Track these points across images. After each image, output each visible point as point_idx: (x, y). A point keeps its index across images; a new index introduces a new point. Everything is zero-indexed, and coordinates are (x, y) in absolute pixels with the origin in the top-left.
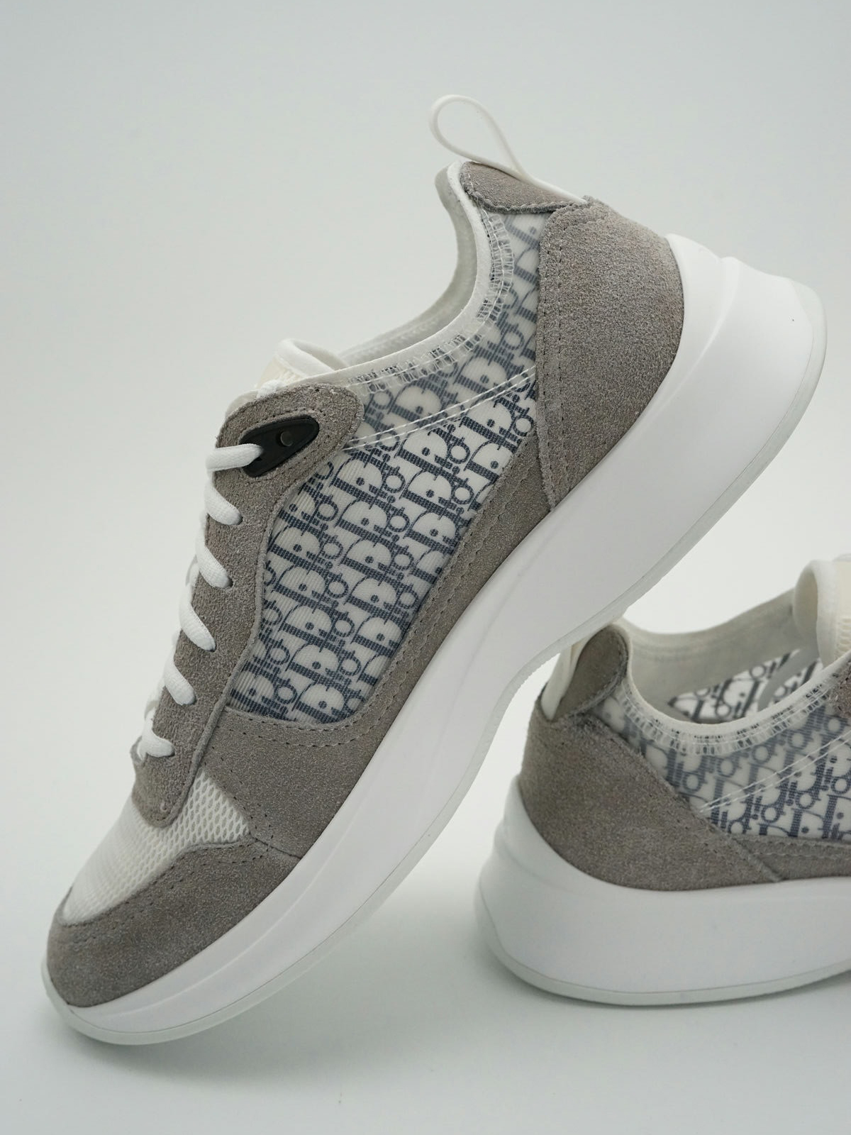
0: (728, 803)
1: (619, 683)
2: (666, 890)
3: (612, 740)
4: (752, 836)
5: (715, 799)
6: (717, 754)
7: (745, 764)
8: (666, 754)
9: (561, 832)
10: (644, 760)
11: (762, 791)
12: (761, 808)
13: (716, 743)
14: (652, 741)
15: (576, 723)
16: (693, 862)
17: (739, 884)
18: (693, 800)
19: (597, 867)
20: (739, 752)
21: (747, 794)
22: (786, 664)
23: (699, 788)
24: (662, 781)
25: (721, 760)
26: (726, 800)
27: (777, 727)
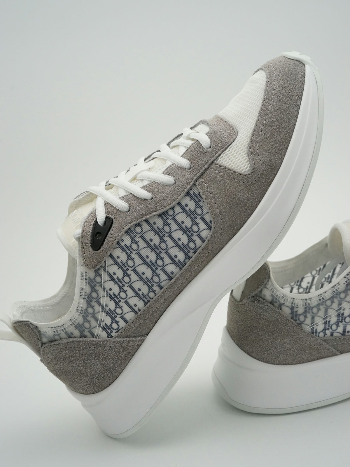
0: (317, 325)
1: (268, 281)
2: (296, 364)
3: (267, 305)
4: (328, 337)
5: (312, 324)
6: (311, 305)
7: (322, 308)
8: (290, 308)
9: (250, 346)
10: (281, 312)
11: (330, 318)
12: (330, 325)
13: (310, 301)
14: (284, 303)
15: (251, 301)
16: (306, 351)
17: (324, 358)
18: (303, 325)
19: (266, 358)
20: (320, 303)
21: (324, 320)
22: (325, 268)
23: (305, 320)
24: (290, 319)
25: (313, 308)
26: (316, 324)
27: (334, 291)
